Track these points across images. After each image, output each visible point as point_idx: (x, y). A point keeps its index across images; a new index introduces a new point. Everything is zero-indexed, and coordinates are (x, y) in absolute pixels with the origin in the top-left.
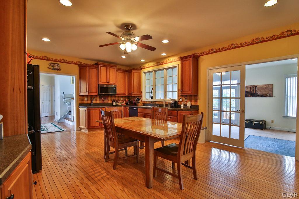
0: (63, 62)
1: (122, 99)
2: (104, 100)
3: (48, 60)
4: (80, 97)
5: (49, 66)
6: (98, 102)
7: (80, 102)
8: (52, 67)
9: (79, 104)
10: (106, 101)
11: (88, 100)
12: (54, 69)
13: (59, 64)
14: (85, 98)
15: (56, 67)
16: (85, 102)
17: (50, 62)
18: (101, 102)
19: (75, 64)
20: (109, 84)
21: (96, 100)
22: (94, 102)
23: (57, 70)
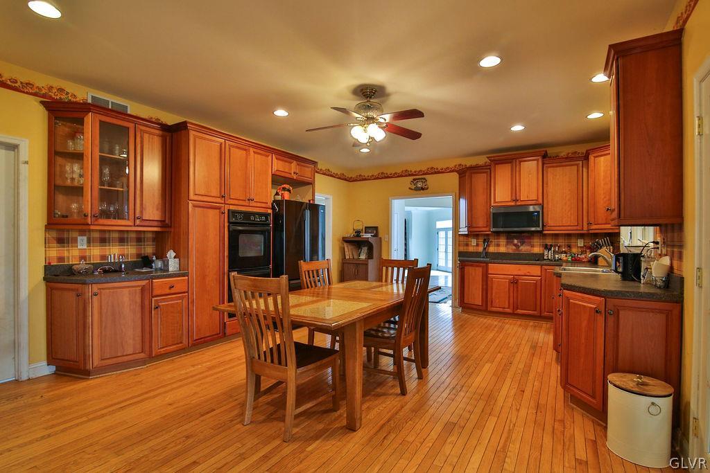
0: (432, 173)
1: (581, 243)
2: (519, 244)
3: (410, 175)
4: (461, 238)
5: (410, 186)
6: (503, 249)
7: (462, 249)
8: (413, 187)
9: (459, 252)
10: (524, 249)
11: (477, 245)
12: (417, 189)
13: (425, 179)
14: (473, 240)
15: (419, 185)
16: (471, 249)
17: (411, 178)
18: (510, 249)
19: (453, 171)
20: (518, 203)
21: (498, 245)
22: (492, 249)
23: (423, 189)
